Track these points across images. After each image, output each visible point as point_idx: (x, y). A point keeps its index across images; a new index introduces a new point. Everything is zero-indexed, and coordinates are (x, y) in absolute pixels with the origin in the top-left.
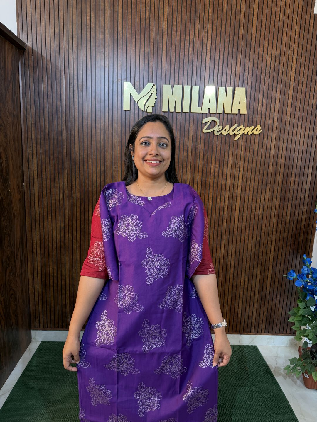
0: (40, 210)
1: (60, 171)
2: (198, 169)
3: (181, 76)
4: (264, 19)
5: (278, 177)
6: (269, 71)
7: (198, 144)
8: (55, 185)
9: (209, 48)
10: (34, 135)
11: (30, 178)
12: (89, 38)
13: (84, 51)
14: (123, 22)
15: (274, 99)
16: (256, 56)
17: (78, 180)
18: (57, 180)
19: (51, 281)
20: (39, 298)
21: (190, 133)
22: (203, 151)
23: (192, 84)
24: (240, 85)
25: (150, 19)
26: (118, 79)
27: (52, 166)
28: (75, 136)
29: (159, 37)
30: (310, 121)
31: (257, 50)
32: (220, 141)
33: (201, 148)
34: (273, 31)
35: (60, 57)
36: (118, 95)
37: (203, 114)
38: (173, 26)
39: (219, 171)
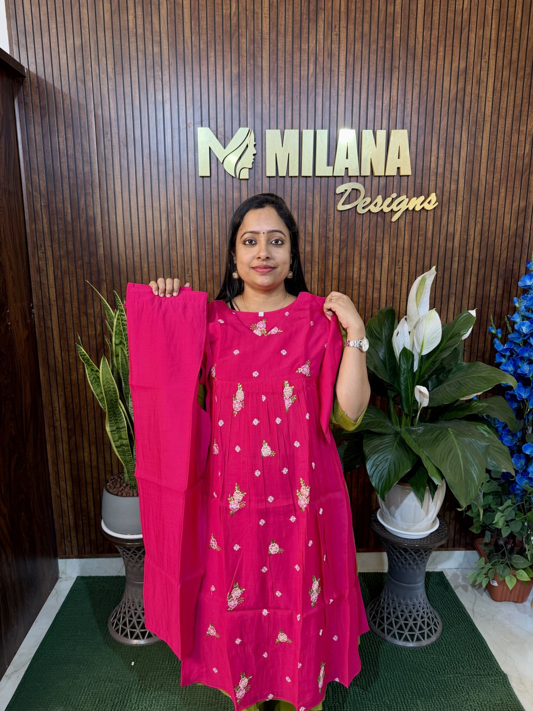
0: (63, 354)
2: (331, 274)
3: (296, 113)
4: (436, 10)
5: (469, 282)
6: (448, 100)
7: (330, 231)
8: (87, 311)
9: (342, 63)
10: (46, 226)
11: (44, 300)
12: (133, 54)
13: (127, 76)
14: (193, 23)
15: (458, 148)
16: (425, 73)
18: (90, 302)
19: (88, 475)
20: (69, 504)
21: (315, 212)
22: (339, 242)
23: (316, 128)
24: (399, 124)
25: (238, 15)
26: (188, 123)
27: (80, 278)
28: (118, 224)
29: (255, 46)
30: (520, 183)
31: (425, 63)
32: (366, 223)
33: (336, 237)
34: (453, 29)
35: (86, 89)
36: (189, 151)
37: (337, 178)
38: (279, 27)
39: (367, 275)
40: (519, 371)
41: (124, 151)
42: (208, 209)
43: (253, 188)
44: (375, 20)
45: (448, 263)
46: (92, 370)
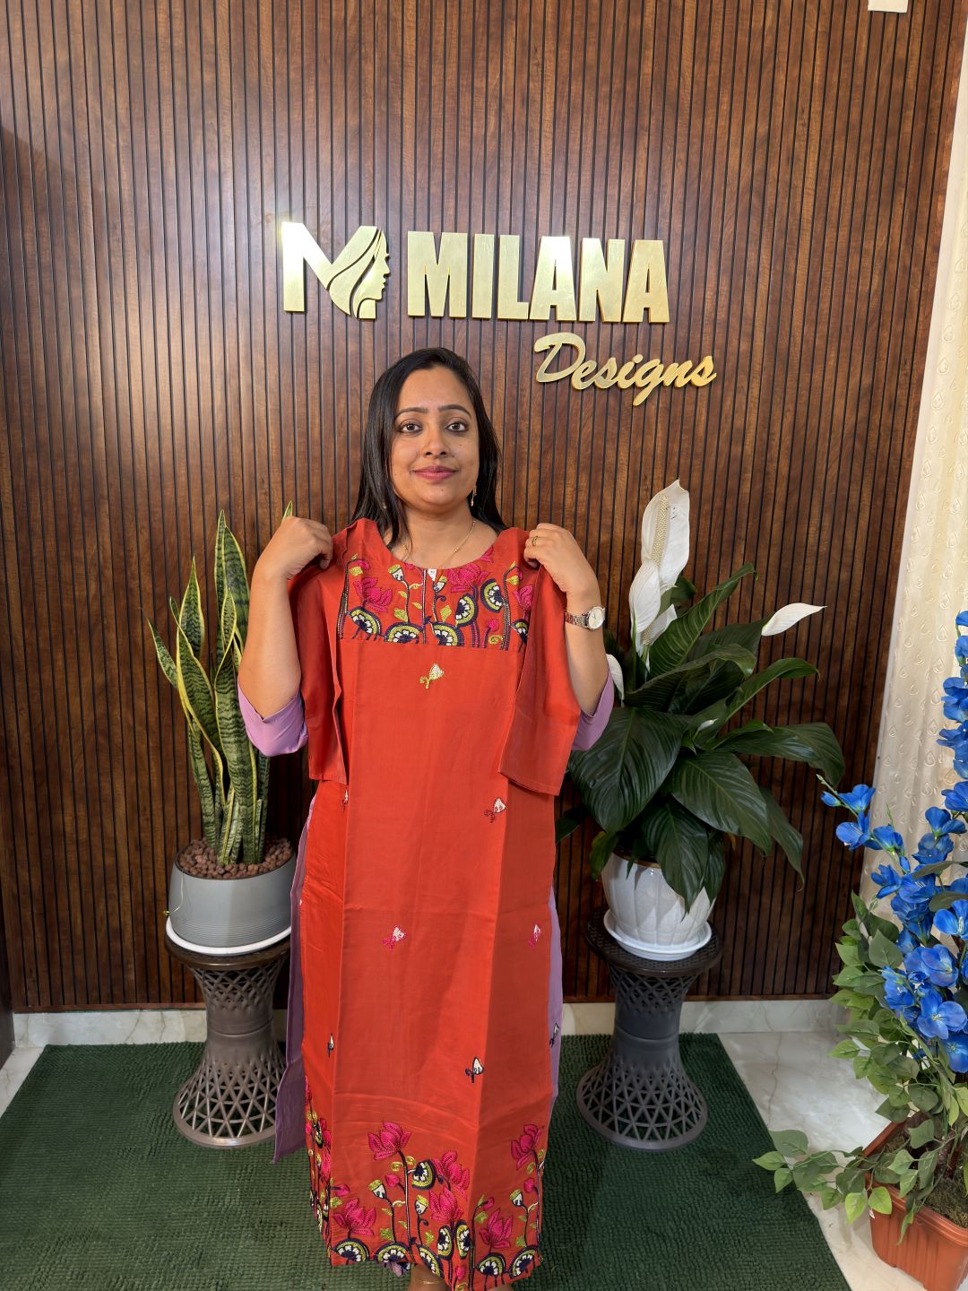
0: (26, 632)
1: (86, 508)
2: (524, 497)
3: (463, 203)
4: (717, 27)
6: (736, 188)
7: (523, 418)
8: (72, 553)
9: (548, 115)
12: (166, 83)
13: (153, 124)
14: (276, 32)
15: (753, 276)
16: (696, 141)
17: (144, 537)
18: (78, 537)
19: (72, 857)
20: (35, 912)
21: (497, 384)
22: (539, 439)
23: (500, 231)
24: (649, 230)
26: (266, 214)
27: (60, 492)
28: (133, 395)
29: (391, 79)
30: (861, 343)
31: (697, 123)
32: (588, 408)
33: (533, 430)
34: (745, 64)
35: (77, 144)
36: (266, 265)
37: (536, 324)
38: (434, 45)
39: (589, 500)
41: (145, 260)
42: (299, 372)
43: (383, 336)
44: (607, 41)
45: (732, 483)
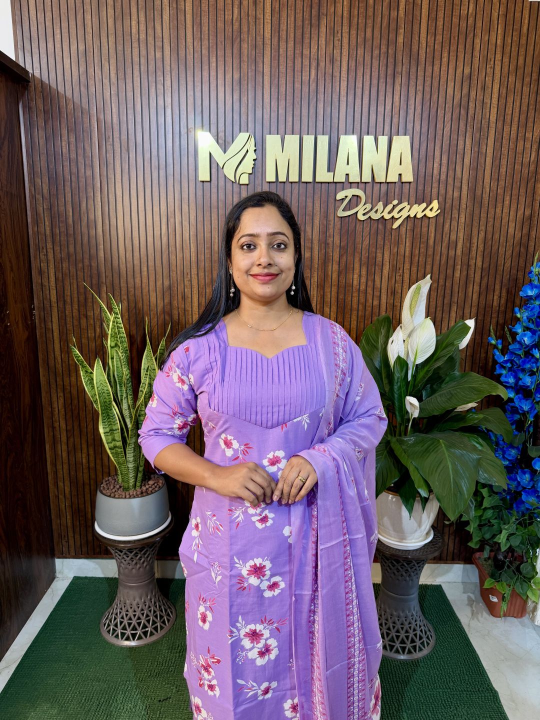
0: (63, 355)
1: (94, 288)
2: (330, 281)
3: (297, 119)
4: (441, 15)
5: (471, 291)
6: (451, 105)
7: (330, 237)
8: (86, 313)
9: (344, 69)
10: (48, 229)
11: (45, 302)
12: (136, 59)
13: (129, 81)
14: (195, 29)
15: (461, 154)
16: (428, 79)
18: (90, 304)
20: (67, 505)
21: (315, 218)
22: (339, 248)
23: (317, 133)
24: (401, 130)
25: (240, 21)
26: (189, 128)
28: (119, 229)
29: (257, 51)
30: (525, 191)
31: (429, 69)
32: (367, 230)
33: (336, 243)
34: (457, 35)
35: (89, 94)
36: (190, 156)
37: (337, 184)
38: (281, 32)
39: (367, 282)
40: (520, 383)
41: (125, 156)
42: (207, 214)
44: (378, 26)
45: (450, 271)
46: (86, 372)
